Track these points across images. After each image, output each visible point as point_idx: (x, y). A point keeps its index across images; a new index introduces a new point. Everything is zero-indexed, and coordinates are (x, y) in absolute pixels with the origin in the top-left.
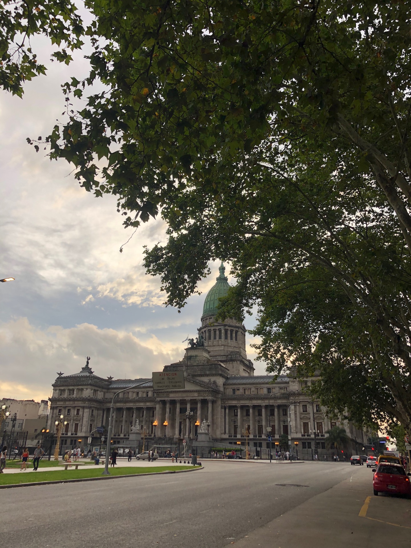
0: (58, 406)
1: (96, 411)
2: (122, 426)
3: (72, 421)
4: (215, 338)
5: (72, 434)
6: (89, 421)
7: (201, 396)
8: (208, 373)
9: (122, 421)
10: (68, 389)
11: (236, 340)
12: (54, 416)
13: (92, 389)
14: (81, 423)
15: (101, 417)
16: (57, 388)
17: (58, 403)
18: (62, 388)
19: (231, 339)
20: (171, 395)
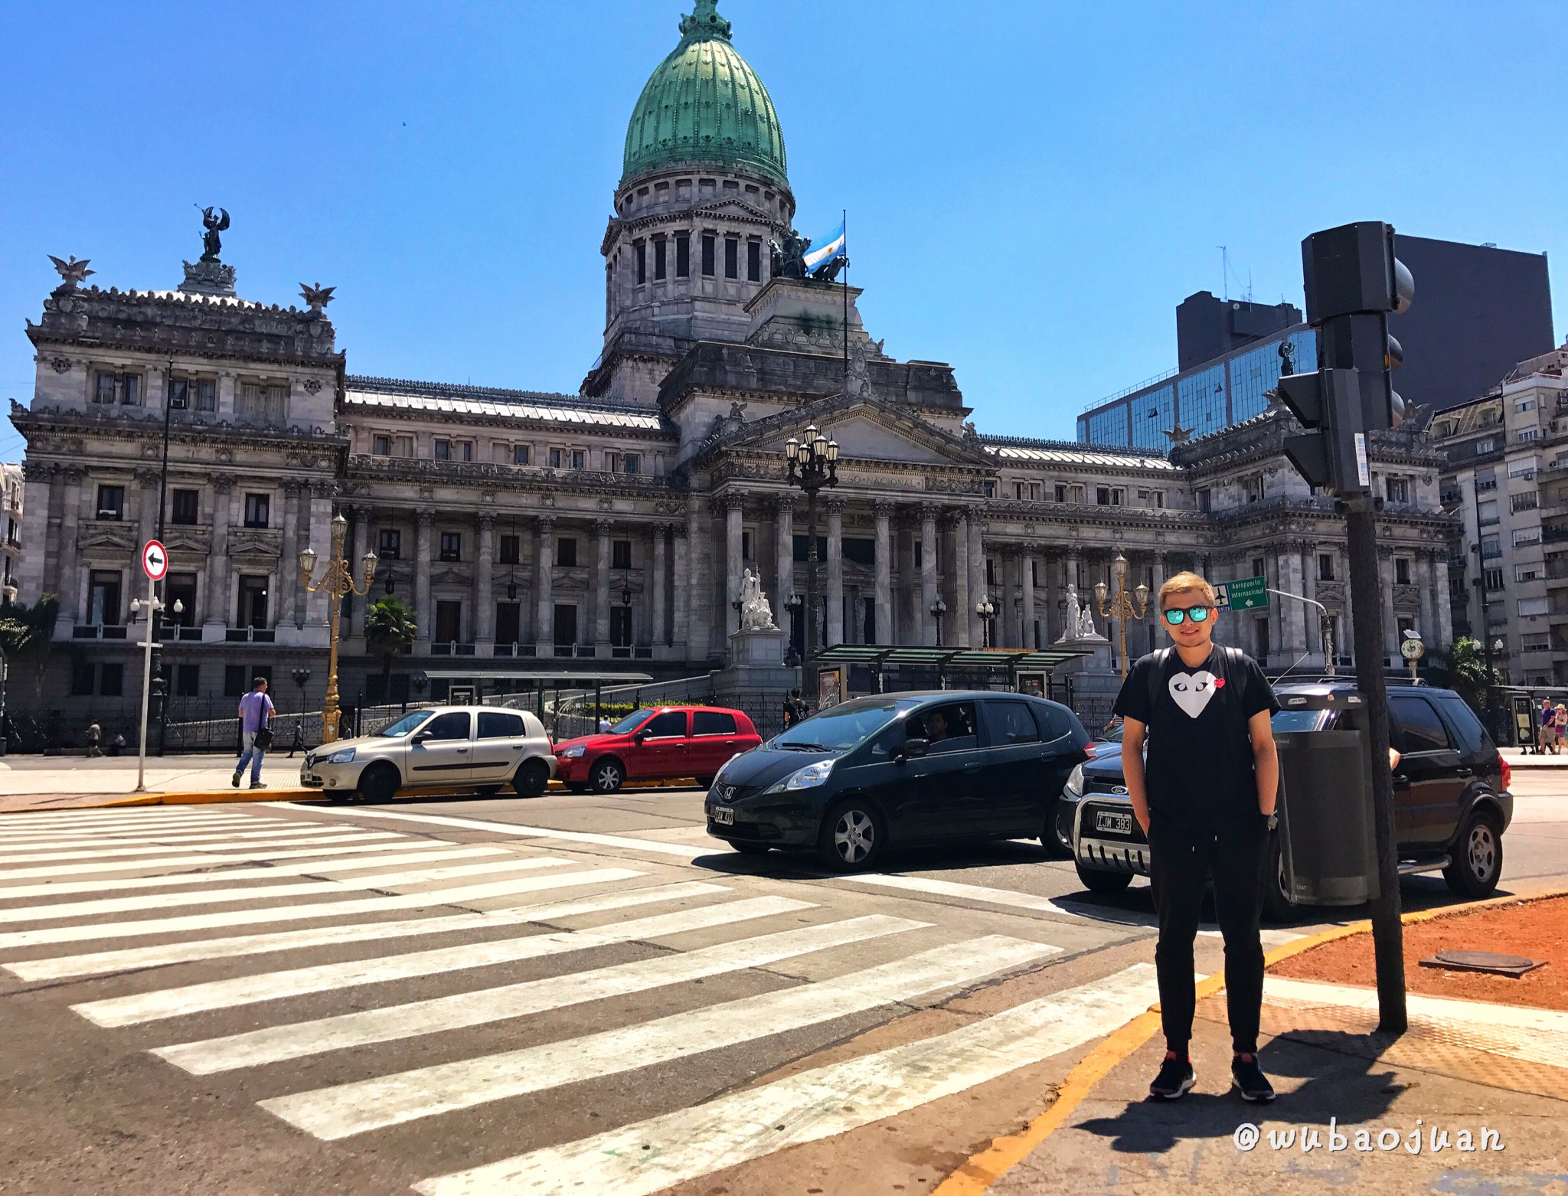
0: (89, 462)
7: (941, 490)
12: (71, 522)
16: (70, 352)
17: (93, 445)
18: (118, 359)
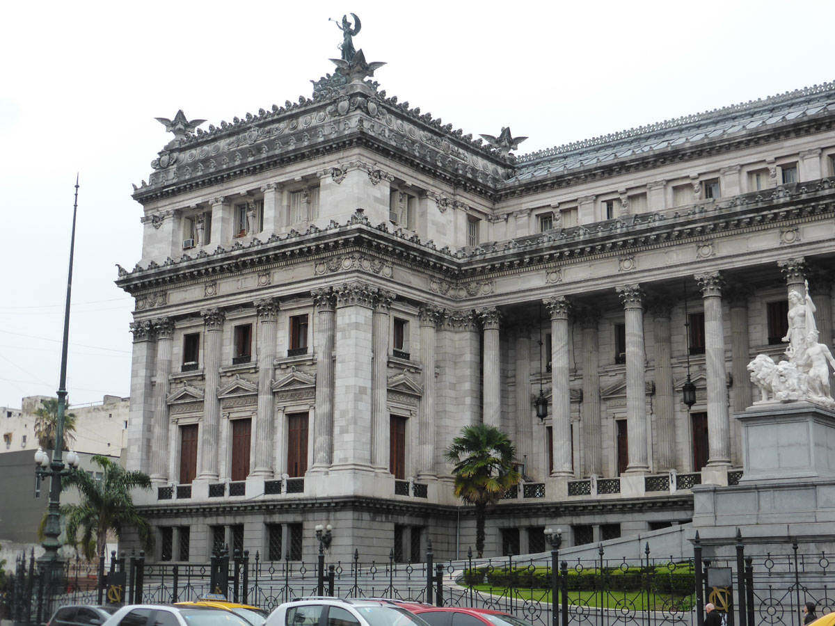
0: (174, 312)
1: (429, 332)
2: (622, 425)
3: (264, 399)
5: (272, 487)
6: (382, 394)
9: (617, 392)
10: (228, 200)
12: (160, 379)
14: (323, 409)
15: (468, 372)
16: (167, 206)
17: (176, 296)
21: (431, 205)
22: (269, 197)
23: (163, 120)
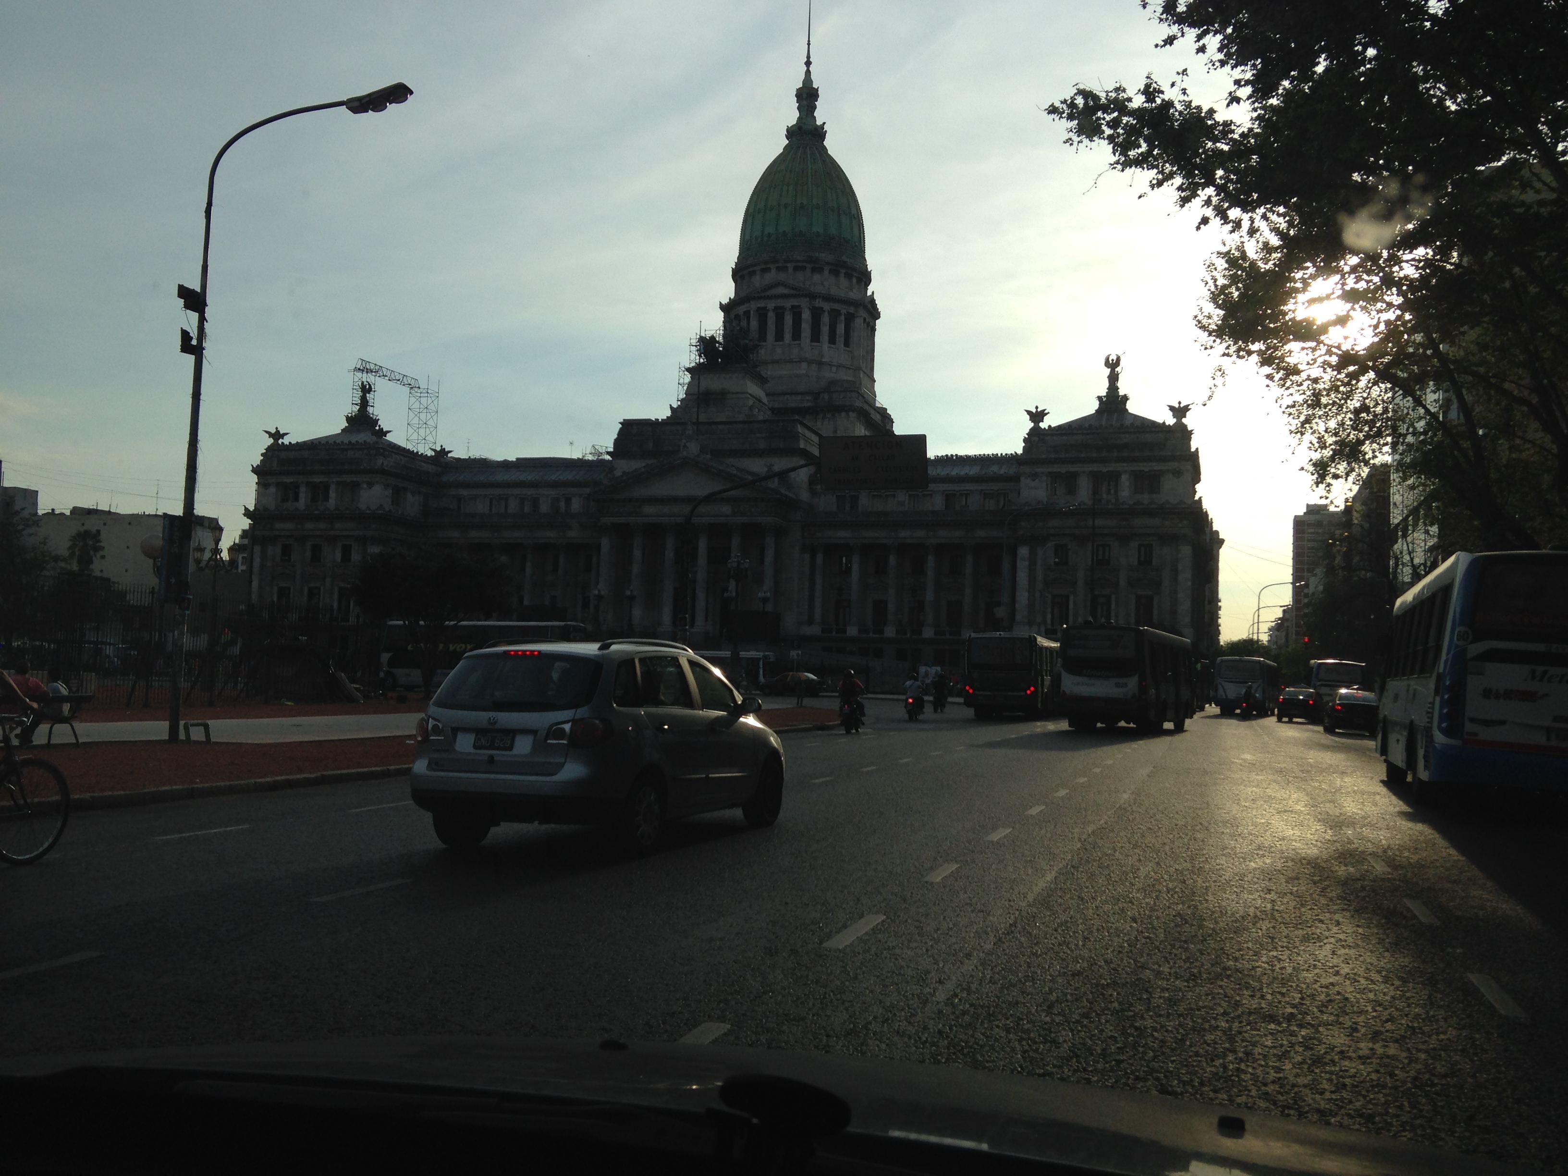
0: (277, 533)
3: (329, 581)
4: (779, 337)
5: (332, 619)
7: (743, 514)
8: (762, 445)
10: (309, 484)
11: (847, 344)
12: (268, 564)
13: (386, 486)
18: (288, 480)
19: (832, 340)
20: (648, 509)
21: (409, 495)
22: (333, 487)
23: (266, 432)
